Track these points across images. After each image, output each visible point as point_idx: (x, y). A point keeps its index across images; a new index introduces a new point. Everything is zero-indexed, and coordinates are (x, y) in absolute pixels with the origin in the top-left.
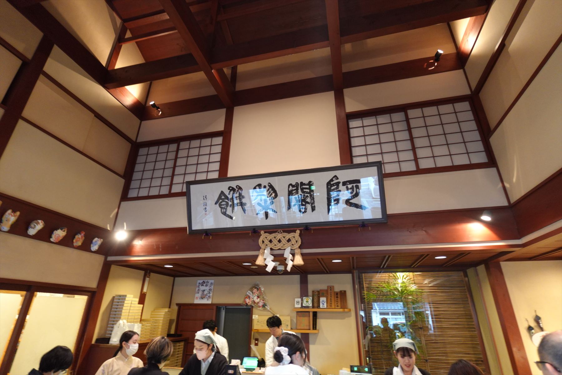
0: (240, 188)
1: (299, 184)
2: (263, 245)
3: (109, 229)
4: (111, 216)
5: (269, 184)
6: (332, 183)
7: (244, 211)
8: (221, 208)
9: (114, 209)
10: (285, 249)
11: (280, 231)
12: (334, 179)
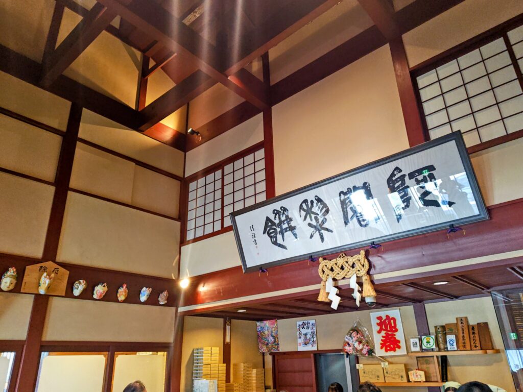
0: (285, 210)
1: (352, 189)
2: (323, 275)
3: (174, 278)
4: (174, 264)
5: (316, 198)
6: (394, 179)
7: (295, 235)
8: (271, 237)
9: (176, 256)
10: (350, 278)
11: (342, 255)
12: (396, 173)
